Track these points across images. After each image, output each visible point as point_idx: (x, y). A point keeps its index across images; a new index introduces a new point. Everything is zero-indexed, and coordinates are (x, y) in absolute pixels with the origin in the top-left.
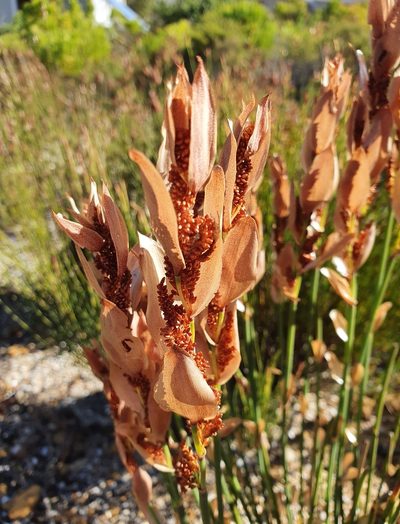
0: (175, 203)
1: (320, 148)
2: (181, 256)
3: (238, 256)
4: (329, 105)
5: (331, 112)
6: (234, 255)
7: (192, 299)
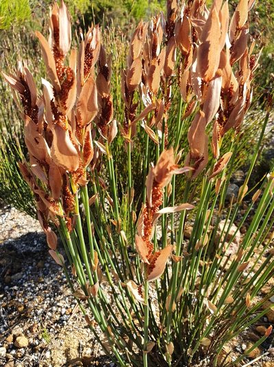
0: (56, 60)
1: (135, 57)
2: (59, 84)
3: (88, 98)
4: (138, 35)
5: (139, 39)
6: (86, 96)
7: (66, 108)
